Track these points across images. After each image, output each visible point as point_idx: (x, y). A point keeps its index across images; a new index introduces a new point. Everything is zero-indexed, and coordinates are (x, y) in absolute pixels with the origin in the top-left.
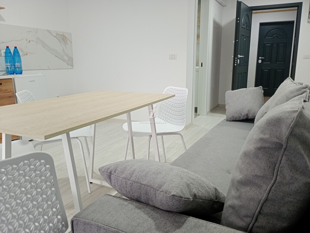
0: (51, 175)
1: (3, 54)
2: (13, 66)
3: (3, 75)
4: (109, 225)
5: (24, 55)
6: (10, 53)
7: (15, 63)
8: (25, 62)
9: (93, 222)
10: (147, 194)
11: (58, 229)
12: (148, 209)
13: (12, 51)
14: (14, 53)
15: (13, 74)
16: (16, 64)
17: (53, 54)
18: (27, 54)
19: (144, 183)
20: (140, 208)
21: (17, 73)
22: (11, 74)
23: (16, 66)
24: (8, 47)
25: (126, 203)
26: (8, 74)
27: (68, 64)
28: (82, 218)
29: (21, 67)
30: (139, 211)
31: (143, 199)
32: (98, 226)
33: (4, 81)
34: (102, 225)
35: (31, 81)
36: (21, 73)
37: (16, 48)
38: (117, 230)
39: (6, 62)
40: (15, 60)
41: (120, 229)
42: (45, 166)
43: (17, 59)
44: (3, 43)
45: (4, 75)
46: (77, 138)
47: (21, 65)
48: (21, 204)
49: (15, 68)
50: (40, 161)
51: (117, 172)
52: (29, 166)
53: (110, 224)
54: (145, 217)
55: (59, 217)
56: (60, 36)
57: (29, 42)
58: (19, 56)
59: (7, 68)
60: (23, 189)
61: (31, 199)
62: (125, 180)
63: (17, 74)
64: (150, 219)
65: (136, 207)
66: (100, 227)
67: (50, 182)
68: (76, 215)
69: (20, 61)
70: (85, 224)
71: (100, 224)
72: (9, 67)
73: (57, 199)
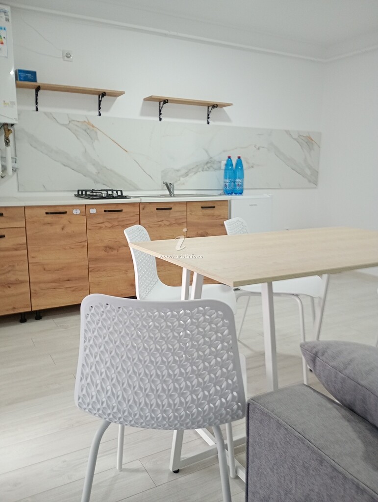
0: (229, 334)
1: (223, 167)
2: (232, 184)
3: (218, 195)
4: (293, 426)
5: (249, 168)
6: (232, 165)
7: (235, 179)
8: (249, 177)
9: (273, 415)
10: (364, 401)
11: (232, 410)
12: (361, 426)
13: (234, 163)
14: (237, 165)
15: (231, 194)
16: (237, 180)
17: (289, 166)
18: (252, 167)
19: (363, 383)
20: (349, 421)
21: (236, 192)
22: (228, 194)
23: (236, 183)
24: (229, 157)
25: (329, 405)
26: (225, 194)
27: (310, 181)
28: (260, 404)
29: (243, 184)
30: (346, 423)
31: (358, 408)
32: (278, 422)
33: (218, 203)
34: (283, 423)
35: (252, 205)
36: (241, 194)
37: (239, 158)
38: (301, 436)
39: (225, 178)
40: (236, 175)
41: (307, 437)
42: (223, 320)
43: (238, 174)
44: (224, 151)
45: (220, 195)
46: (297, 295)
47: (242, 182)
48: (191, 361)
49: (235, 185)
50: (217, 312)
51: (326, 355)
52: (204, 315)
53: (295, 425)
54: (353, 435)
55: (235, 394)
56: (303, 138)
57: (259, 149)
58: (242, 169)
59: (226, 186)
60: (196, 343)
61: (203, 358)
62: (334, 370)
63: (236, 194)
64: (359, 441)
65: (343, 416)
66: (281, 425)
67: (228, 343)
68: (255, 398)
69: (242, 177)
70: (263, 413)
71: (281, 421)
72: (227, 184)
73: (234, 369)
